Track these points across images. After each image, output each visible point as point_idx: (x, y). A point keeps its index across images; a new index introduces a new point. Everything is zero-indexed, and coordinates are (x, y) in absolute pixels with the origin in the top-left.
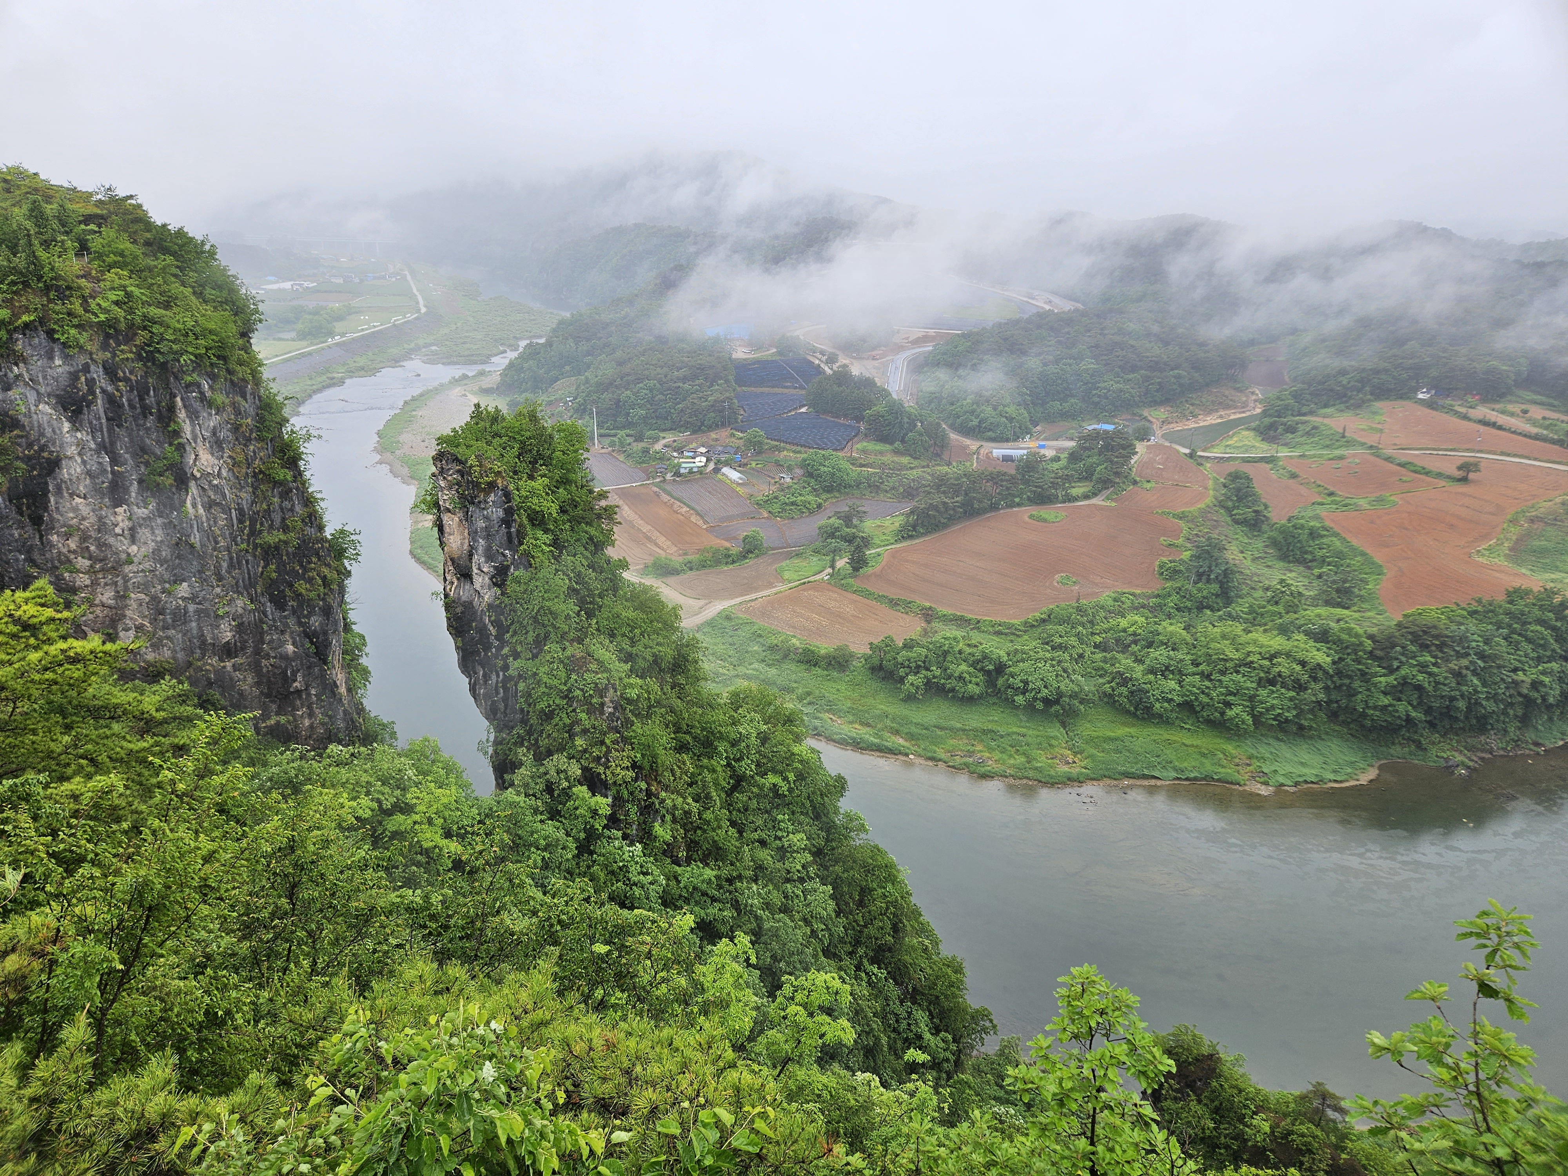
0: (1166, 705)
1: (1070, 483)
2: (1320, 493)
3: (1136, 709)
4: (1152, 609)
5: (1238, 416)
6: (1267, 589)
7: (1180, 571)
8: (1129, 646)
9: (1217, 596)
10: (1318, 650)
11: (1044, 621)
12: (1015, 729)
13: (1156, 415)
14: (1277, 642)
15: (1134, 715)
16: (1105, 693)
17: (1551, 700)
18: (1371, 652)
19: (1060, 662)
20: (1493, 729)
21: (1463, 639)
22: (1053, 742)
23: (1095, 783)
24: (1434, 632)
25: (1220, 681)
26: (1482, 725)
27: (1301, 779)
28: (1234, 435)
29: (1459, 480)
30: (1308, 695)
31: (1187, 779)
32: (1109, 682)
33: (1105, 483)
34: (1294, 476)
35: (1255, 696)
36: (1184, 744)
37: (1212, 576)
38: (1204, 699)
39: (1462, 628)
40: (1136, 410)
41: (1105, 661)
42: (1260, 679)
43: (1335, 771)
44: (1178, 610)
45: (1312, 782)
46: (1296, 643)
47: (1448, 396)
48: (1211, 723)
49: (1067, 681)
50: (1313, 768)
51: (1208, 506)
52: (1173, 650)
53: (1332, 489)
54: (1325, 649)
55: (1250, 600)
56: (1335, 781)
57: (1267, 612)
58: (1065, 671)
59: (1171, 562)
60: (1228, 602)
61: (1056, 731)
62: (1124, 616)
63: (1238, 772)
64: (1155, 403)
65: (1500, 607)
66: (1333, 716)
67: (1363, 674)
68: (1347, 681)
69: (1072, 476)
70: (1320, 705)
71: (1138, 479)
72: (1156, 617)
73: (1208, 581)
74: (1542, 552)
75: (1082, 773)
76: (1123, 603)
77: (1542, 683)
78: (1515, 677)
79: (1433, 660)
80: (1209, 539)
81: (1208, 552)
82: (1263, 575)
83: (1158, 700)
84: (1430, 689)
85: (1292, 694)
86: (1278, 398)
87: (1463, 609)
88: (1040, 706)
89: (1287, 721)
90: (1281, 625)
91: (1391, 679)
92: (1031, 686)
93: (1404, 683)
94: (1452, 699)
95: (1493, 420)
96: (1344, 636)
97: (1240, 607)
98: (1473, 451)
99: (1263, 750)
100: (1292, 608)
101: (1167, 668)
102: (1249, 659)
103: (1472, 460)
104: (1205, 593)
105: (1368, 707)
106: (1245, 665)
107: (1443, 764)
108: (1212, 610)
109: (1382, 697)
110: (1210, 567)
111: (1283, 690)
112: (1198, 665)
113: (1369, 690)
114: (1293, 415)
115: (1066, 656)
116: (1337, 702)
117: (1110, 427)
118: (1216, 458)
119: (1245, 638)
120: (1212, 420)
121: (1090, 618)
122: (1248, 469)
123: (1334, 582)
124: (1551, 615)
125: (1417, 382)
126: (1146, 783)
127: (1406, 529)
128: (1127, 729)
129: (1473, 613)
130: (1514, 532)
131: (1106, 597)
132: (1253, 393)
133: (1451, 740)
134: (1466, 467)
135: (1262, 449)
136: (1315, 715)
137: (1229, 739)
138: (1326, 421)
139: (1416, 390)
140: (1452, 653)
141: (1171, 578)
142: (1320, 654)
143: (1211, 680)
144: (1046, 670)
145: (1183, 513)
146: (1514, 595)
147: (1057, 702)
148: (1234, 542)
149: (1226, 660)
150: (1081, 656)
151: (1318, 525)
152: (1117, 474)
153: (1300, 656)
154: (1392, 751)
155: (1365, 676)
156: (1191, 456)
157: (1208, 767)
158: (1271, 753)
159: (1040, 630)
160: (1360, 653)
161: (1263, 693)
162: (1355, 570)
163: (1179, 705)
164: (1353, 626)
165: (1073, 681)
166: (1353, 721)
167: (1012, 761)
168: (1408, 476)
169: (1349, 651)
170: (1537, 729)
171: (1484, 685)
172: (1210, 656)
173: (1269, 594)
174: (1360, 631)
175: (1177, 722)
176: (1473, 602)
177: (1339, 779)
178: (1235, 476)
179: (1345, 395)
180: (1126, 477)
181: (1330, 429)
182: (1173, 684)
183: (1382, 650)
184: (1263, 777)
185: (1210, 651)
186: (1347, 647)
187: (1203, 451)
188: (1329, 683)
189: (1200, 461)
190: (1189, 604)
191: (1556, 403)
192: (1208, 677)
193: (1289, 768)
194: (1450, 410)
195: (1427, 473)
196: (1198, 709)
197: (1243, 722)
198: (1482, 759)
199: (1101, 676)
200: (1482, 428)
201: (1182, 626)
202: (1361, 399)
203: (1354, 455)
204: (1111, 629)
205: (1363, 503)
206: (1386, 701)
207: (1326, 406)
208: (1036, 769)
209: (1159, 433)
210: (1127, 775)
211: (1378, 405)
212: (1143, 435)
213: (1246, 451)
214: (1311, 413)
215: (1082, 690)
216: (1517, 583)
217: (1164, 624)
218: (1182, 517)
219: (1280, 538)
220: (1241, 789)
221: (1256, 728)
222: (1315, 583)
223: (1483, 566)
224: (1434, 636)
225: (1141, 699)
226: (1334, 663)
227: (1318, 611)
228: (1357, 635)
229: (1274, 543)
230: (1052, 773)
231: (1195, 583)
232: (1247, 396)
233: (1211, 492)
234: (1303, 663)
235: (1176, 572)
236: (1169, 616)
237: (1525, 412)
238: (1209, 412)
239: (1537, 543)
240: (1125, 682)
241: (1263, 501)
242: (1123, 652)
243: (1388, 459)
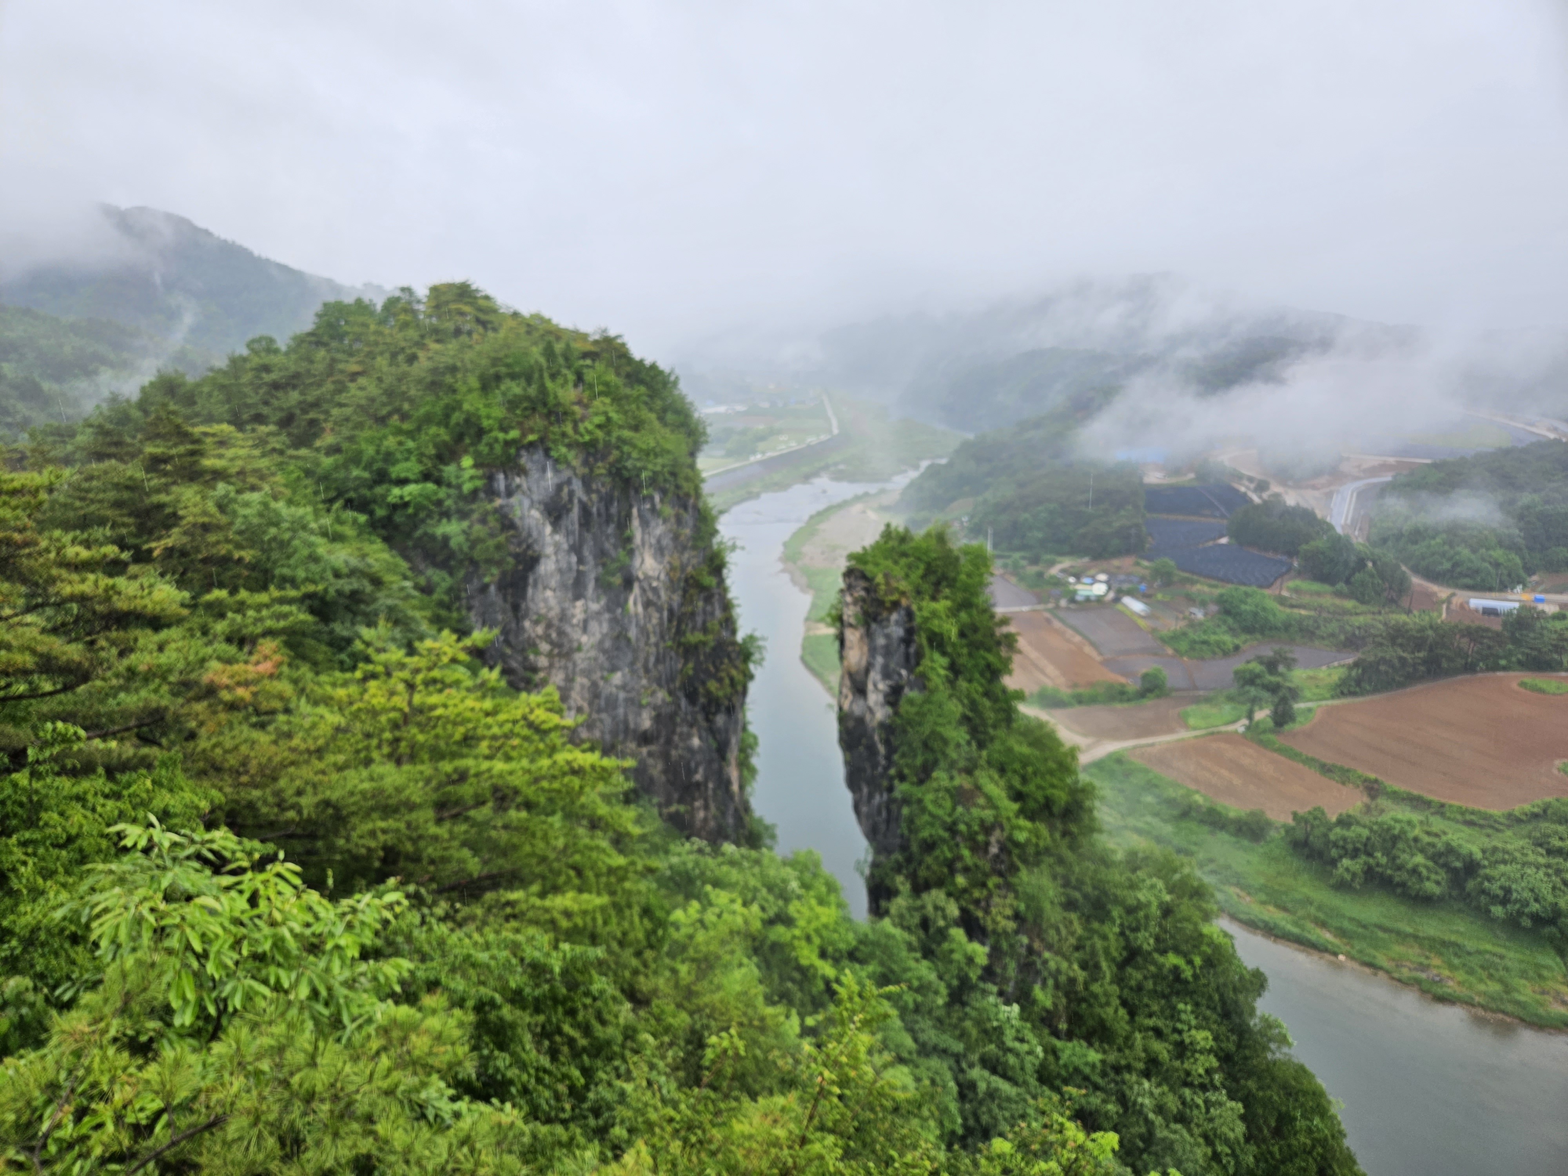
12: (1489, 947)
22: (1545, 973)
61: (1549, 958)
144: (1539, 879)
147: (1552, 922)
159: (1530, 827)
167: (1482, 987)
208: (1518, 1003)
230: (1541, 1011)
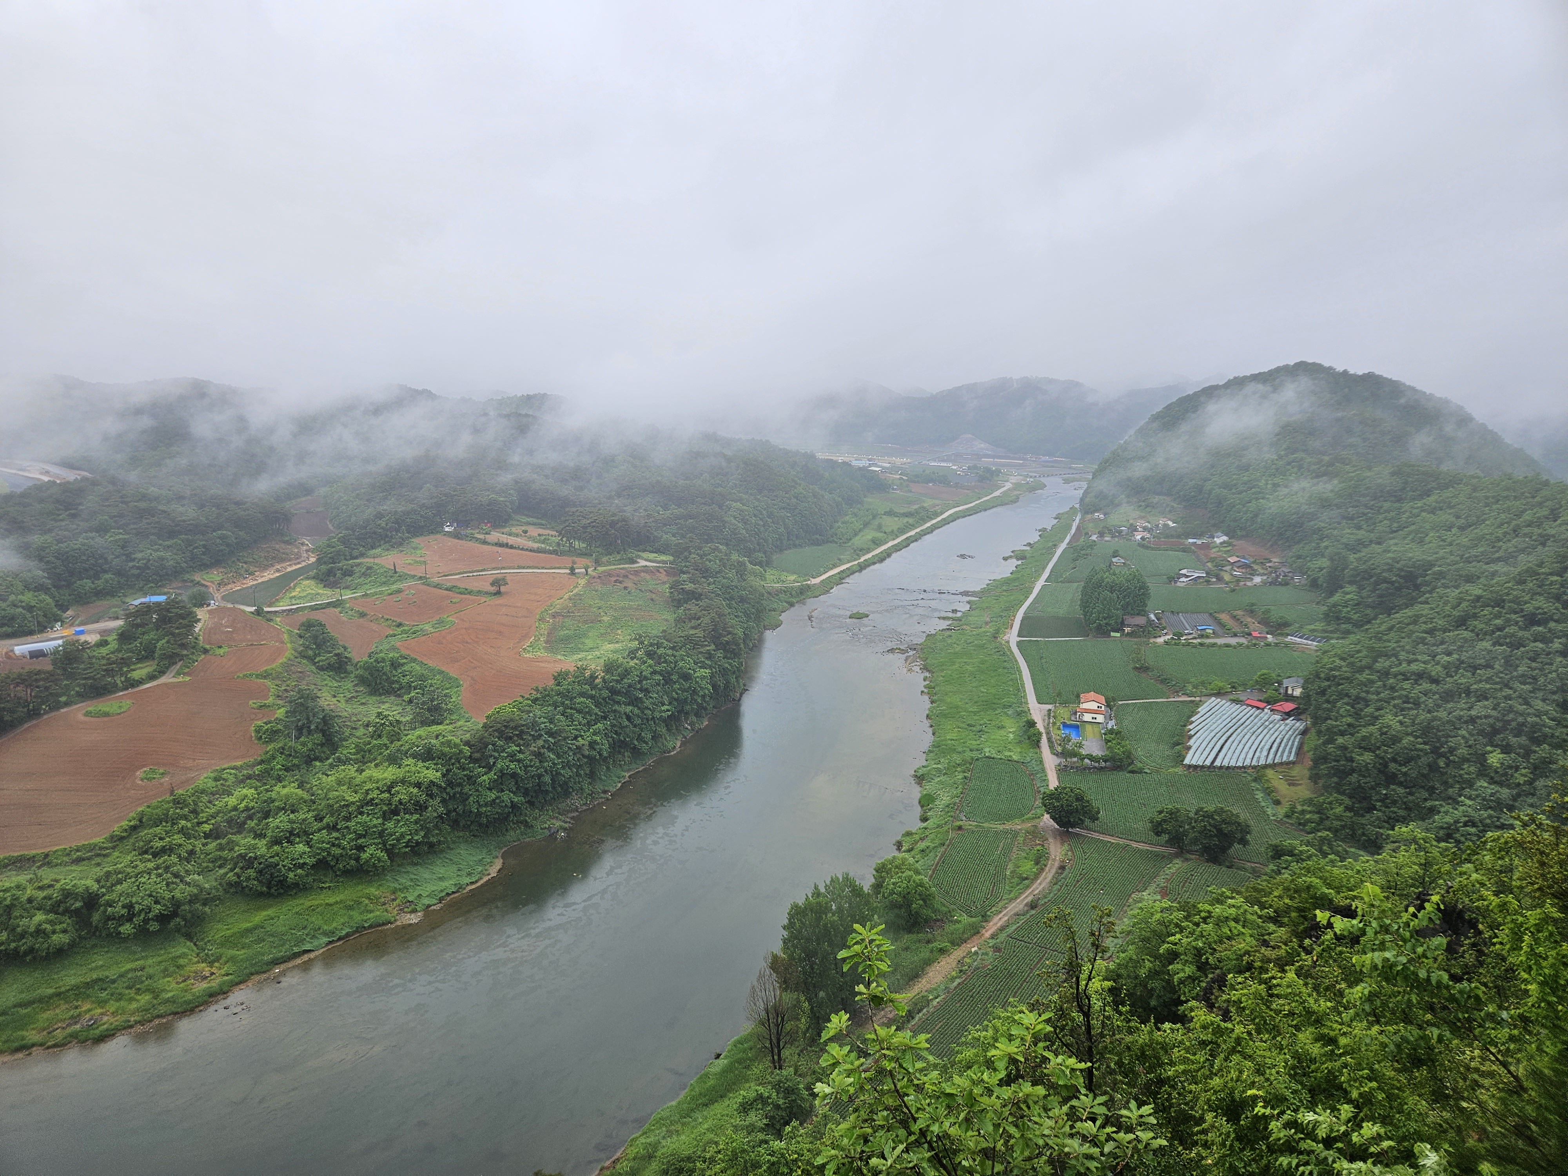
0: (299, 871)
1: (128, 666)
2: (389, 626)
3: (269, 888)
4: (260, 777)
5: (294, 567)
6: (367, 725)
7: (277, 732)
8: (244, 823)
9: (322, 745)
10: (428, 769)
11: (134, 828)
12: (129, 966)
13: (210, 578)
14: (389, 773)
15: (269, 895)
16: (230, 884)
17: (605, 754)
18: (470, 757)
19: (167, 869)
20: (573, 791)
21: (534, 724)
22: (182, 961)
23: (242, 986)
24: (512, 724)
25: (347, 827)
26: (565, 790)
27: (443, 894)
28: (295, 586)
29: (495, 594)
30: (430, 813)
31: (340, 939)
32: (232, 870)
33: (169, 660)
34: (362, 615)
35: (383, 831)
36: (327, 904)
37: (312, 727)
38: (337, 851)
39: (531, 715)
40: (187, 576)
41: (221, 848)
42: (384, 813)
43: (469, 874)
44: (287, 770)
45: (453, 893)
46: (407, 769)
47: (467, 527)
48: (348, 873)
49: (182, 886)
50: (451, 879)
51: (289, 660)
52: (293, 812)
53: (399, 621)
54: (433, 766)
55: (354, 740)
56: (472, 883)
57: (374, 747)
58: (176, 875)
59: (266, 723)
60: (334, 748)
61: (183, 948)
62: (230, 794)
63: (386, 911)
64: (205, 567)
65: (552, 690)
66: (455, 824)
67: (469, 778)
68: (458, 789)
69: (130, 658)
70: (442, 818)
71: (208, 647)
72: (265, 784)
73: (310, 732)
74: (566, 640)
75: (224, 982)
76: (226, 780)
77: (595, 742)
78: (577, 743)
79: (518, 749)
80: (300, 691)
81: (302, 704)
82: (360, 713)
83: (290, 869)
84: (522, 773)
85: (416, 817)
86: (329, 546)
87: (528, 699)
88: (154, 926)
89: (418, 843)
90: (389, 755)
91: (492, 775)
92: (137, 907)
93: (502, 774)
94: (540, 776)
95: (505, 541)
96: (446, 749)
97: (347, 750)
98: (498, 569)
99: (404, 880)
100: (395, 737)
101: (291, 833)
102: (369, 797)
103: (500, 576)
104: (310, 745)
105: (480, 806)
106: (367, 804)
107: (547, 833)
108: (321, 761)
109: (489, 793)
110: (308, 719)
111: (407, 816)
112: (321, 820)
113: (477, 791)
114: (346, 560)
115: (174, 858)
116: (455, 810)
117: (162, 598)
118: (285, 611)
119: (359, 779)
120: (269, 575)
121: (192, 807)
122: (318, 616)
123: (424, 703)
124: (587, 687)
125: (441, 518)
126: (298, 961)
127: (467, 643)
128: (265, 913)
129: (535, 701)
130: (544, 628)
131: (204, 779)
132: (303, 544)
133: (548, 811)
134: (496, 583)
135: (326, 595)
136: (440, 830)
137: (370, 882)
138: (377, 561)
139: (442, 525)
140: (530, 738)
141: (271, 741)
142: (430, 771)
143: (338, 830)
144: (153, 883)
145: (266, 671)
146: (559, 677)
147: (175, 914)
148: (324, 689)
149: (347, 806)
150: (191, 853)
151: (397, 655)
152: (183, 646)
153: (413, 779)
154: (508, 838)
155: (471, 780)
156: (258, 612)
157: (357, 917)
158: (411, 880)
159: (132, 840)
160: (463, 760)
161: (390, 825)
162: (438, 688)
163: (313, 866)
164: (450, 738)
165: (188, 884)
166: (472, 822)
167: (134, 1005)
168: (457, 598)
169: (453, 761)
170: (600, 779)
171: (559, 757)
172: (332, 806)
173: (370, 729)
174: (458, 741)
175: (315, 885)
176: (533, 691)
177: (474, 880)
178: (308, 626)
179: (387, 536)
180: (194, 647)
181: (382, 567)
182: (301, 847)
183: (478, 752)
184: (409, 906)
185: (331, 802)
186: (450, 758)
187: (269, 606)
188: (445, 796)
189: (269, 617)
190: (296, 761)
191: (543, 522)
192: (333, 828)
193: (430, 888)
194: (472, 538)
195: (470, 593)
196: (332, 863)
197: (379, 860)
198: (573, 818)
199: (220, 867)
200: (500, 549)
201: (296, 785)
202: (400, 538)
203: (409, 587)
204: (219, 812)
205: (427, 627)
206: (492, 795)
207: (373, 548)
208: (167, 1001)
209: (218, 596)
210: (276, 962)
211: (416, 541)
212: (201, 600)
213: (312, 600)
214: (362, 555)
215: (202, 890)
216: (558, 668)
217: (276, 788)
218: (266, 676)
219: (366, 674)
220: (393, 926)
221: (392, 861)
222: (408, 708)
223: (531, 660)
224: (512, 728)
225: (272, 874)
226: (444, 776)
227: (418, 732)
228: (456, 745)
229: (362, 681)
230: (189, 997)
231: (297, 738)
232: (298, 548)
233: (289, 645)
234: (418, 785)
235: (275, 733)
236: (279, 779)
237: (525, 532)
238: (265, 568)
239: (562, 633)
240: (249, 863)
241: (341, 643)
242: (239, 832)
243: (437, 586)
